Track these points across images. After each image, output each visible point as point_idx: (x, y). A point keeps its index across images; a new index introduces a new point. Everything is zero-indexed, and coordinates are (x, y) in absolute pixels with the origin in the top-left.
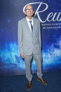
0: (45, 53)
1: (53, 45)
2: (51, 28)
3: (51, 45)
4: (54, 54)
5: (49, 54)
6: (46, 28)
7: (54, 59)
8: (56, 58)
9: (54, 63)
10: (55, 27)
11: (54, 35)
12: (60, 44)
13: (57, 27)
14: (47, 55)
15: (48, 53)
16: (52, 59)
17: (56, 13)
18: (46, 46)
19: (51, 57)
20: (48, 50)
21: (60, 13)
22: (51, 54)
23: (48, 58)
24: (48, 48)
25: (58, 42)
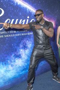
0: (5, 65)
1: (13, 55)
2: (10, 36)
3: (11, 55)
4: (16, 65)
5: (10, 66)
6: (4, 36)
7: (17, 70)
8: (19, 69)
9: (17, 75)
10: (14, 35)
11: (13, 44)
12: (20, 53)
13: (16, 35)
14: (8, 67)
15: (9, 64)
16: (14, 71)
17: (13, 20)
18: (6, 57)
19: (13, 69)
20: (9, 61)
21: (17, 20)
22: (12, 66)
23: (10, 71)
24: (8, 59)
25: (18, 51)
